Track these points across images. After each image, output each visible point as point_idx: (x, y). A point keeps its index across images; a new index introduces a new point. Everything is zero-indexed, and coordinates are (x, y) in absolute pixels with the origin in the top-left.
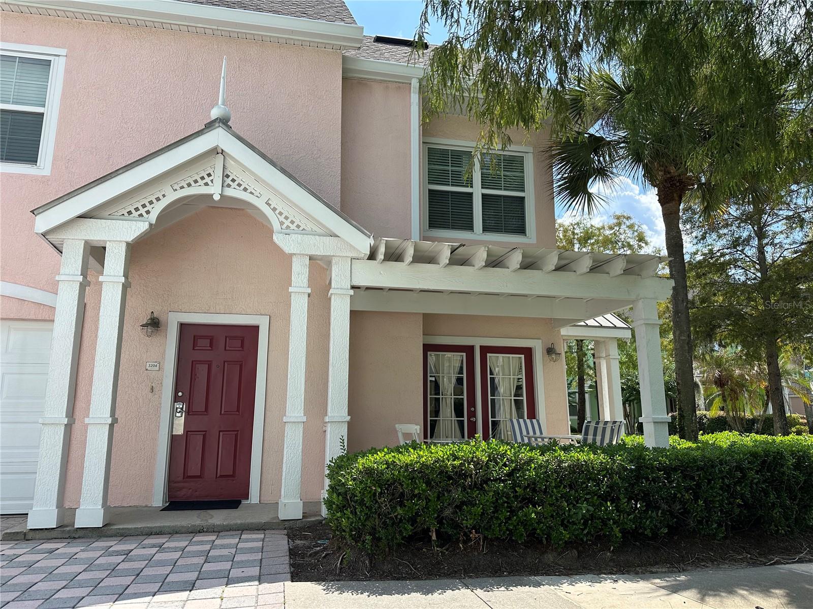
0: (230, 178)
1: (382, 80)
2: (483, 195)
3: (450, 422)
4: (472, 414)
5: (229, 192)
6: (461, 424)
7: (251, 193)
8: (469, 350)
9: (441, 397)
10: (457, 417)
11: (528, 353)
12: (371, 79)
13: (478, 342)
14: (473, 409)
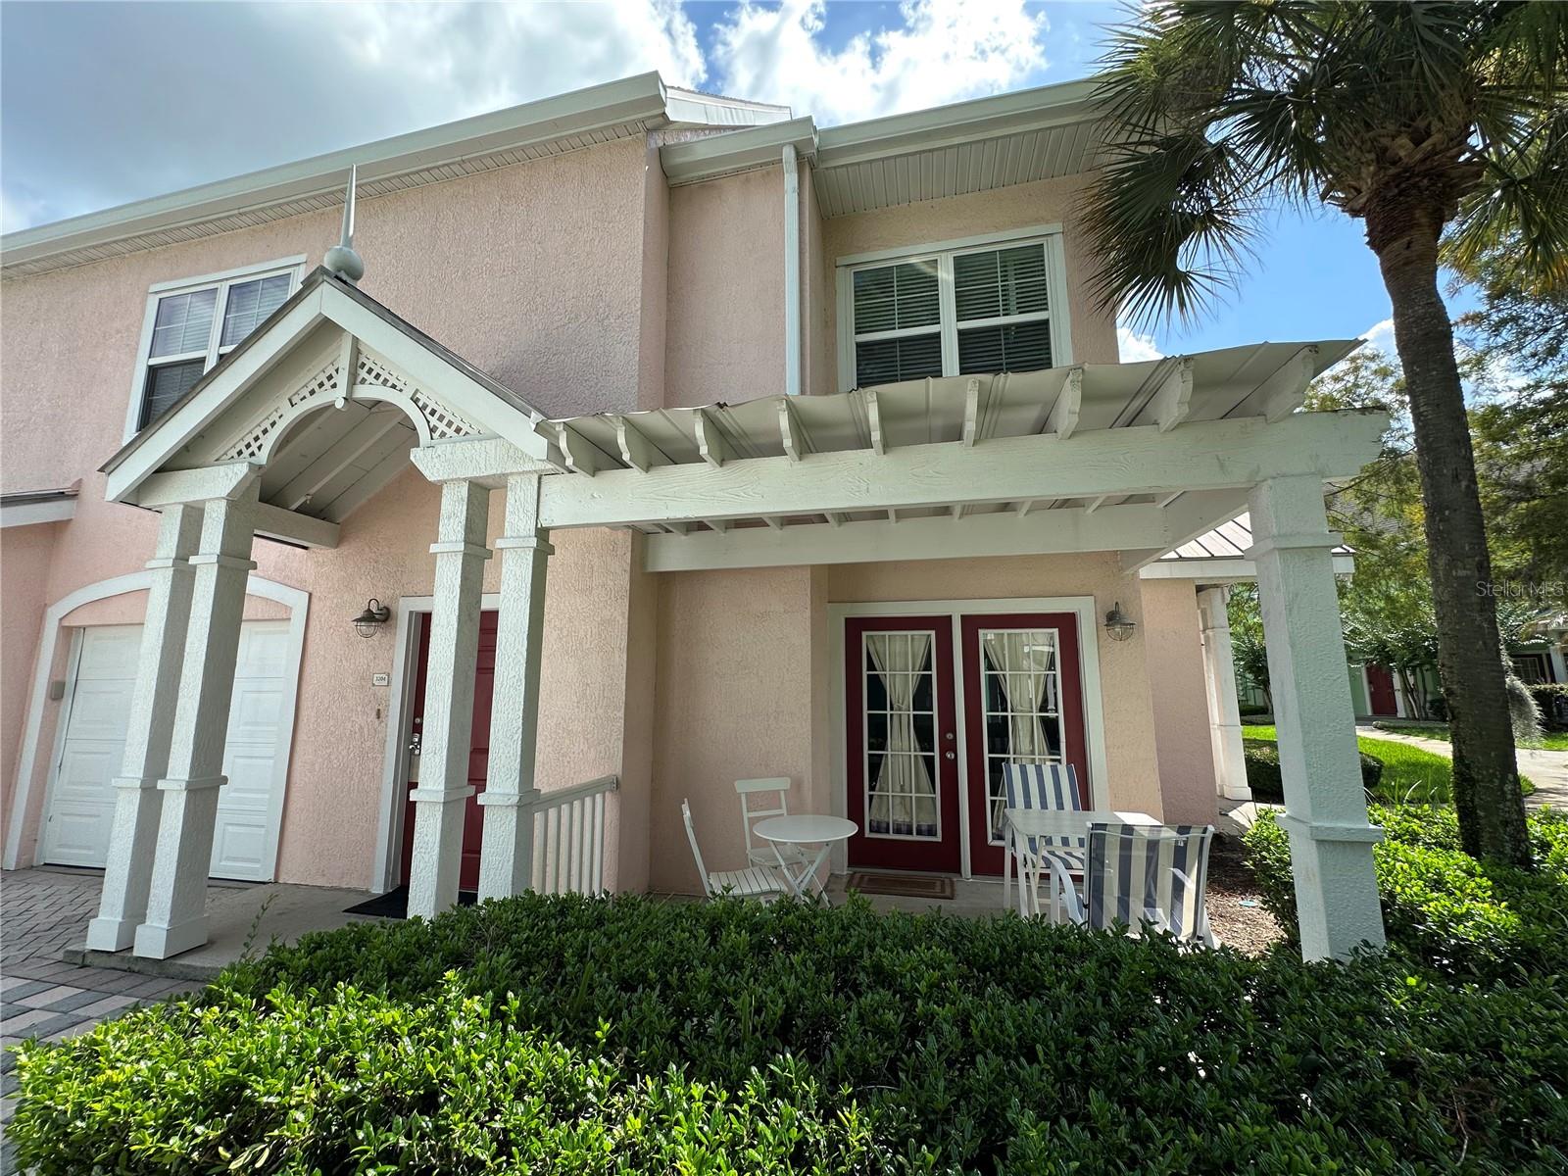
0: (366, 368)
1: (737, 170)
2: (961, 333)
3: (906, 759)
4: (950, 746)
5: (364, 392)
6: (929, 762)
7: (394, 386)
8: (942, 624)
9: (888, 712)
10: (922, 751)
11: (1066, 624)
12: (719, 174)
13: (957, 610)
14: (950, 736)
